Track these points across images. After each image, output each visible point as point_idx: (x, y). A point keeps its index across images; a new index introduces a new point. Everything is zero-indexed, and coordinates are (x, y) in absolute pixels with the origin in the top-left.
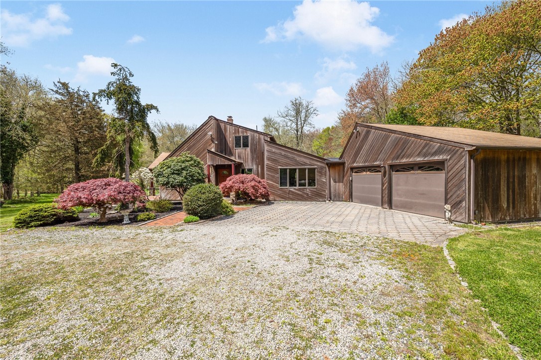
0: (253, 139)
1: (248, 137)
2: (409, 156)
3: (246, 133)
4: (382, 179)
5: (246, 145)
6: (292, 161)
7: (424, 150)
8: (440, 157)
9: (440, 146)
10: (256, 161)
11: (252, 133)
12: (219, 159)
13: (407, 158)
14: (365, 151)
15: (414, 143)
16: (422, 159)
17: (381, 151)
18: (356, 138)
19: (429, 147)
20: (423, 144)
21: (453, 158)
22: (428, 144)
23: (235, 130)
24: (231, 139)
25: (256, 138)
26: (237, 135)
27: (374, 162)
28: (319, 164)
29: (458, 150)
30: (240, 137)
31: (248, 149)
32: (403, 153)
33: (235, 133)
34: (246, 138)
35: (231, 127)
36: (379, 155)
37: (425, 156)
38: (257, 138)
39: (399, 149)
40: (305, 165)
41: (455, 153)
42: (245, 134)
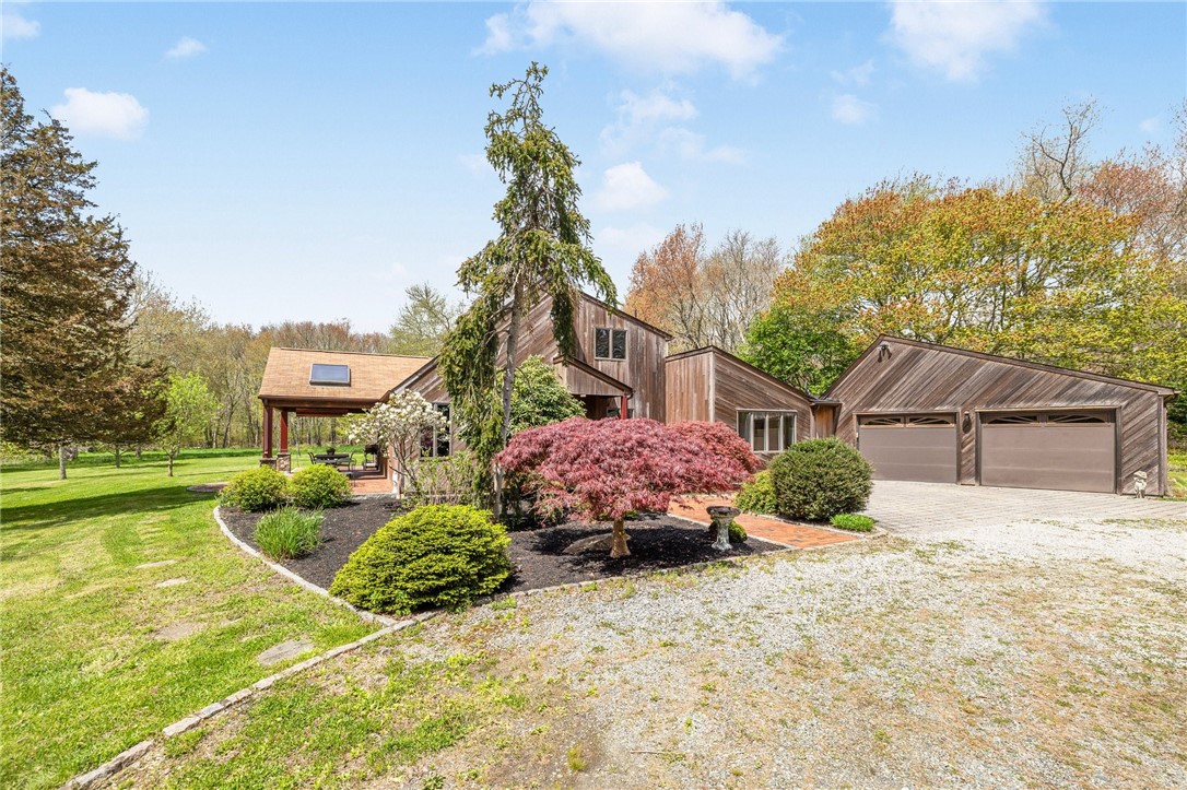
0: (635, 340)
1: (625, 332)
2: (1032, 399)
3: (621, 323)
4: (959, 437)
5: (619, 354)
6: (759, 396)
7: (1070, 392)
8: (1108, 404)
9: (1106, 387)
10: (641, 393)
11: (634, 327)
12: (593, 382)
13: (1028, 401)
14: (907, 386)
15: (1046, 379)
16: (1064, 404)
17: (957, 388)
18: (880, 360)
19: (1080, 388)
20: (1067, 382)
21: (1134, 405)
22: (1078, 382)
23: (597, 313)
24: (586, 334)
25: (642, 340)
26: (601, 326)
27: (934, 405)
28: (799, 404)
29: (1143, 394)
30: (607, 332)
31: (625, 363)
32: (1018, 393)
33: (596, 320)
34: (619, 336)
35: (587, 304)
36: (951, 393)
37: (1072, 399)
38: (644, 338)
39: (1007, 387)
40: (779, 407)
41: (1138, 398)
42: (618, 327)
